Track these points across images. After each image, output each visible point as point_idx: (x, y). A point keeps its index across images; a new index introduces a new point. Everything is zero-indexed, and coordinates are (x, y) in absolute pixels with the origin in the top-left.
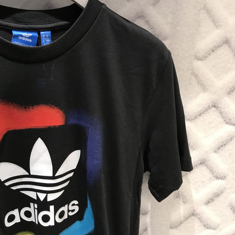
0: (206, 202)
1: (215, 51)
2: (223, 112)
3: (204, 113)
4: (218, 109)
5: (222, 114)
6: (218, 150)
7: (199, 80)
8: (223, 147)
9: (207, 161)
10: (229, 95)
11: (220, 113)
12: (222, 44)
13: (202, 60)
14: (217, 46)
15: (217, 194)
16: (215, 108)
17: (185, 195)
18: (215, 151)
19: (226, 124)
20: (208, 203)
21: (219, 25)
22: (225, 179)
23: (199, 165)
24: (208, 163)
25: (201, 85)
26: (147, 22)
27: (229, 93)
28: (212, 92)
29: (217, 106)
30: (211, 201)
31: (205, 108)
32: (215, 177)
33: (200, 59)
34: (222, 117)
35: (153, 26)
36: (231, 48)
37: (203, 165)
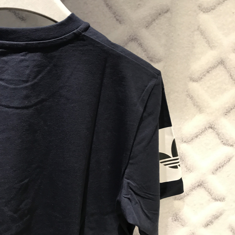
0: (205, 224)
1: (210, 72)
2: (220, 133)
3: (200, 135)
4: (215, 131)
5: (219, 135)
6: (216, 172)
7: (195, 101)
8: (221, 169)
9: (205, 183)
10: (226, 116)
11: (217, 134)
12: (217, 65)
13: (197, 81)
14: (212, 67)
15: (216, 216)
16: (211, 129)
17: (183, 218)
18: (213, 173)
19: (223, 145)
20: (208, 225)
21: (213, 46)
22: (224, 201)
23: (197, 187)
24: (206, 185)
25: (197, 107)
26: (140, 44)
27: (226, 113)
28: (208, 114)
29: (214, 127)
30: (210, 223)
31: (202, 130)
32: (213, 199)
33: (195, 80)
34: (219, 138)
35: (146, 48)
36: (226, 69)
37: (201, 187)
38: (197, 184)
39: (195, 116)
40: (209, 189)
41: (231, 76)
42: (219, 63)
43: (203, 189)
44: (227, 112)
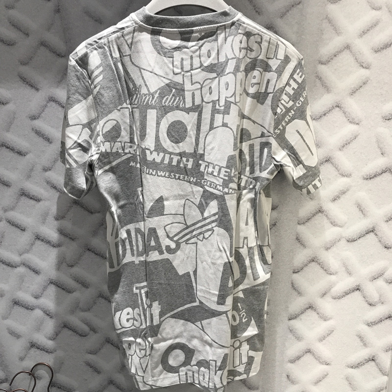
38: (325, 159)
39: (323, 95)
40: (336, 164)
41: (356, 59)
42: (345, 48)
43: (331, 164)
44: (353, 92)
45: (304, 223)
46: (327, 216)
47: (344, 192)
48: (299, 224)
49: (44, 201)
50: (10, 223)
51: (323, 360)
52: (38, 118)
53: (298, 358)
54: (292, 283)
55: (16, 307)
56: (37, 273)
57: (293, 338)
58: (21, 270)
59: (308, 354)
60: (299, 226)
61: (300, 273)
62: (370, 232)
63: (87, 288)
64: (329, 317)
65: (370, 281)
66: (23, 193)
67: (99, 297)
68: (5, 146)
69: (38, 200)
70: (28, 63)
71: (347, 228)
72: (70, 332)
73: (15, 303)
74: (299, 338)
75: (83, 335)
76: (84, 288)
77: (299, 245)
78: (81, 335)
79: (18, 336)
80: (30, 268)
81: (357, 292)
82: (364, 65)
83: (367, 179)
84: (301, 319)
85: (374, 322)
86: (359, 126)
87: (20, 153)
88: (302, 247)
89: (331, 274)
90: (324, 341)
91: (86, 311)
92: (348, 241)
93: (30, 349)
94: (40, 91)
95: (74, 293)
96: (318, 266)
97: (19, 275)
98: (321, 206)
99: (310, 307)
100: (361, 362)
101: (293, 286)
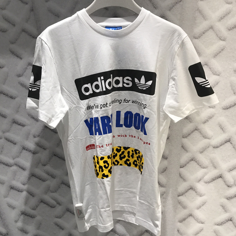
45: (186, 137)
46: (200, 132)
47: (210, 118)
48: (183, 137)
49: (27, 126)
50: (7, 140)
51: (200, 221)
52: (22, 76)
53: (184, 219)
54: (180, 174)
55: (12, 190)
56: (24, 170)
57: (181, 207)
58: (14, 168)
59: (190, 217)
60: (183, 139)
61: (184, 168)
62: (228, 141)
63: (54, 178)
64: (203, 194)
65: (228, 172)
66: (14, 121)
67: (61, 184)
68: (2, 93)
69: (23, 126)
70: (15, 42)
71: (213, 140)
72: (45, 205)
73: (11, 188)
74: (184, 207)
75: (53, 207)
76: (52, 179)
77: (183, 150)
78: (51, 207)
79: (13, 208)
80: (20, 167)
81: (220, 179)
82: (222, 39)
83: (225, 109)
84: (186, 196)
85: (231, 197)
86: (219, 76)
87: (12, 97)
88: (185, 152)
89: (204, 168)
90: (200, 209)
91: (54, 192)
92: (214, 148)
93: (21, 215)
94: (23, 59)
95: (47, 182)
96: (196, 163)
97: (13, 171)
98: (196, 126)
99: (191, 188)
100: (223, 222)
101: (180, 176)
